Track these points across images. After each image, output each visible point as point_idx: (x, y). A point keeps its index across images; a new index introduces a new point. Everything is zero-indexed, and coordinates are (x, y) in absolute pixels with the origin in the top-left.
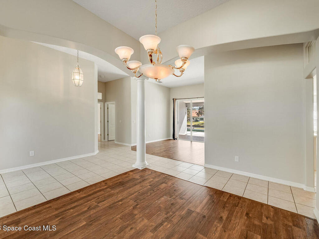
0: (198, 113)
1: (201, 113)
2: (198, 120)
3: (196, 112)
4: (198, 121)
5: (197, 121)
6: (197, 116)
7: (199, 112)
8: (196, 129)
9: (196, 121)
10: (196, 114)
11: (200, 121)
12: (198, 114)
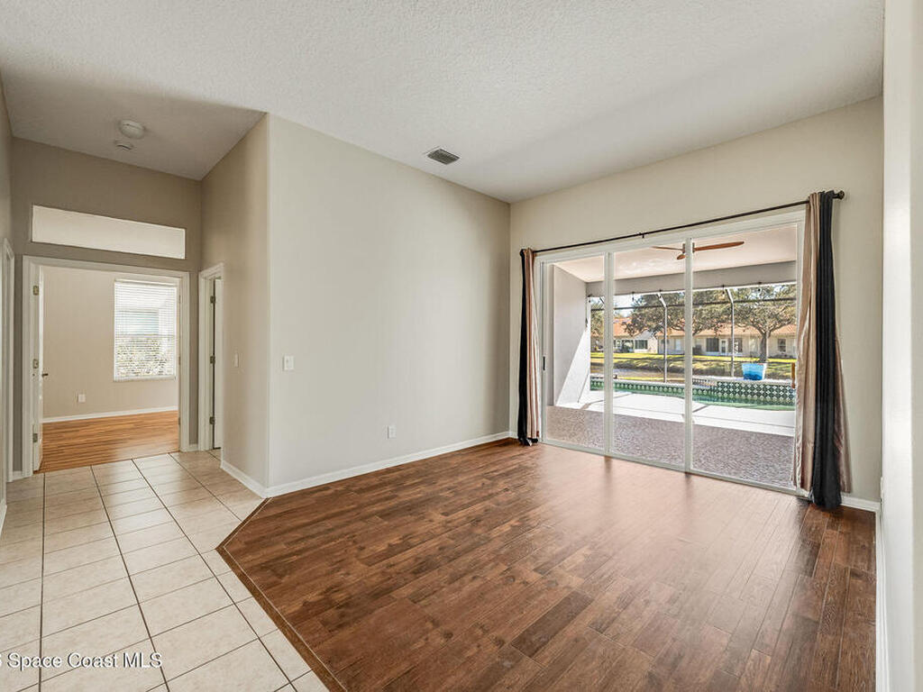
0: (629, 325)
1: (641, 323)
2: (628, 347)
3: (624, 323)
4: (628, 352)
5: (625, 350)
6: (627, 334)
7: (634, 321)
8: (625, 377)
9: (622, 351)
10: (625, 326)
11: (636, 351)
12: (630, 329)
